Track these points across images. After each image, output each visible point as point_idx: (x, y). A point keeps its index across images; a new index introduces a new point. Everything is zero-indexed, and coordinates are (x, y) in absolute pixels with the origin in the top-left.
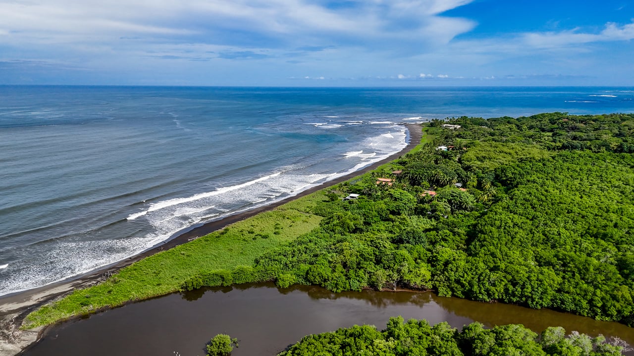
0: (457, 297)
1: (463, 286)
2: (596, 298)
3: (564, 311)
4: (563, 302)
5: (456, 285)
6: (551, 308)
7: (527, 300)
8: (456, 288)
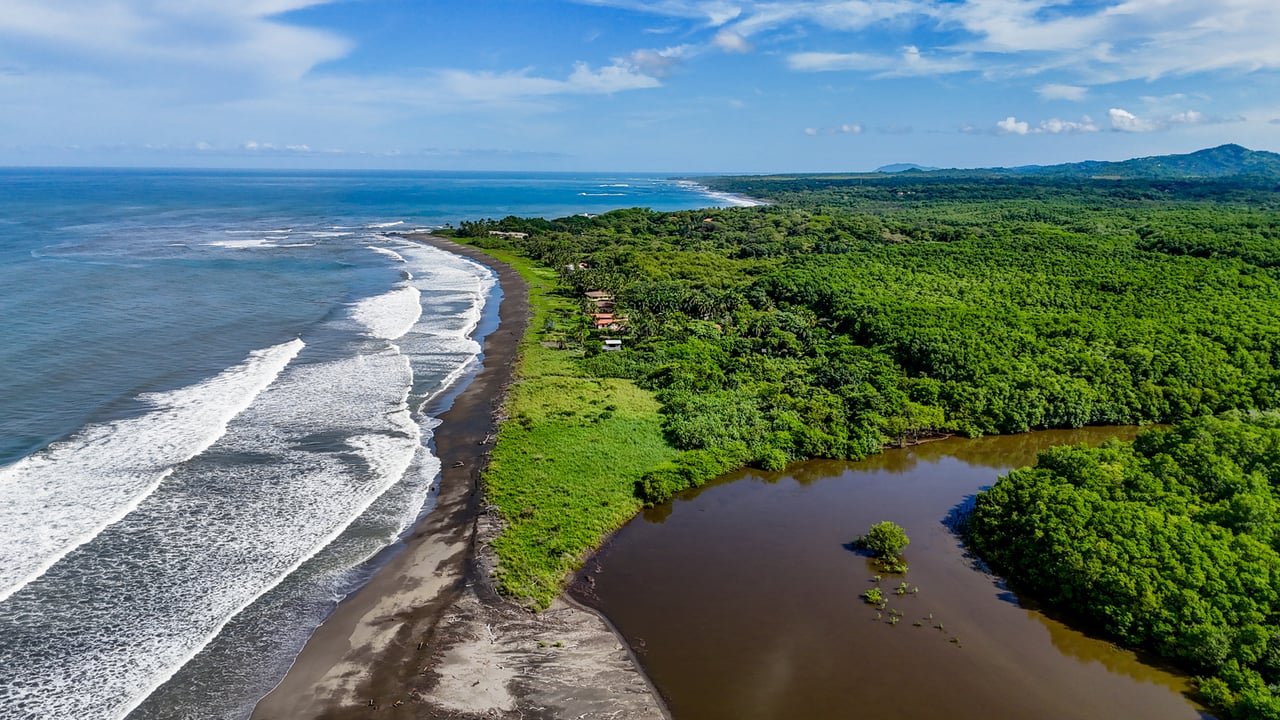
0: (992, 434)
1: (995, 417)
2: (1133, 400)
3: (1108, 423)
4: (1102, 412)
5: (985, 418)
6: (1091, 423)
7: (1069, 419)
8: (987, 422)
